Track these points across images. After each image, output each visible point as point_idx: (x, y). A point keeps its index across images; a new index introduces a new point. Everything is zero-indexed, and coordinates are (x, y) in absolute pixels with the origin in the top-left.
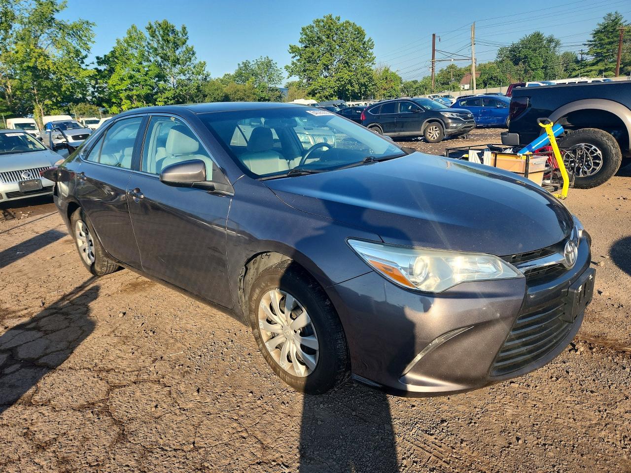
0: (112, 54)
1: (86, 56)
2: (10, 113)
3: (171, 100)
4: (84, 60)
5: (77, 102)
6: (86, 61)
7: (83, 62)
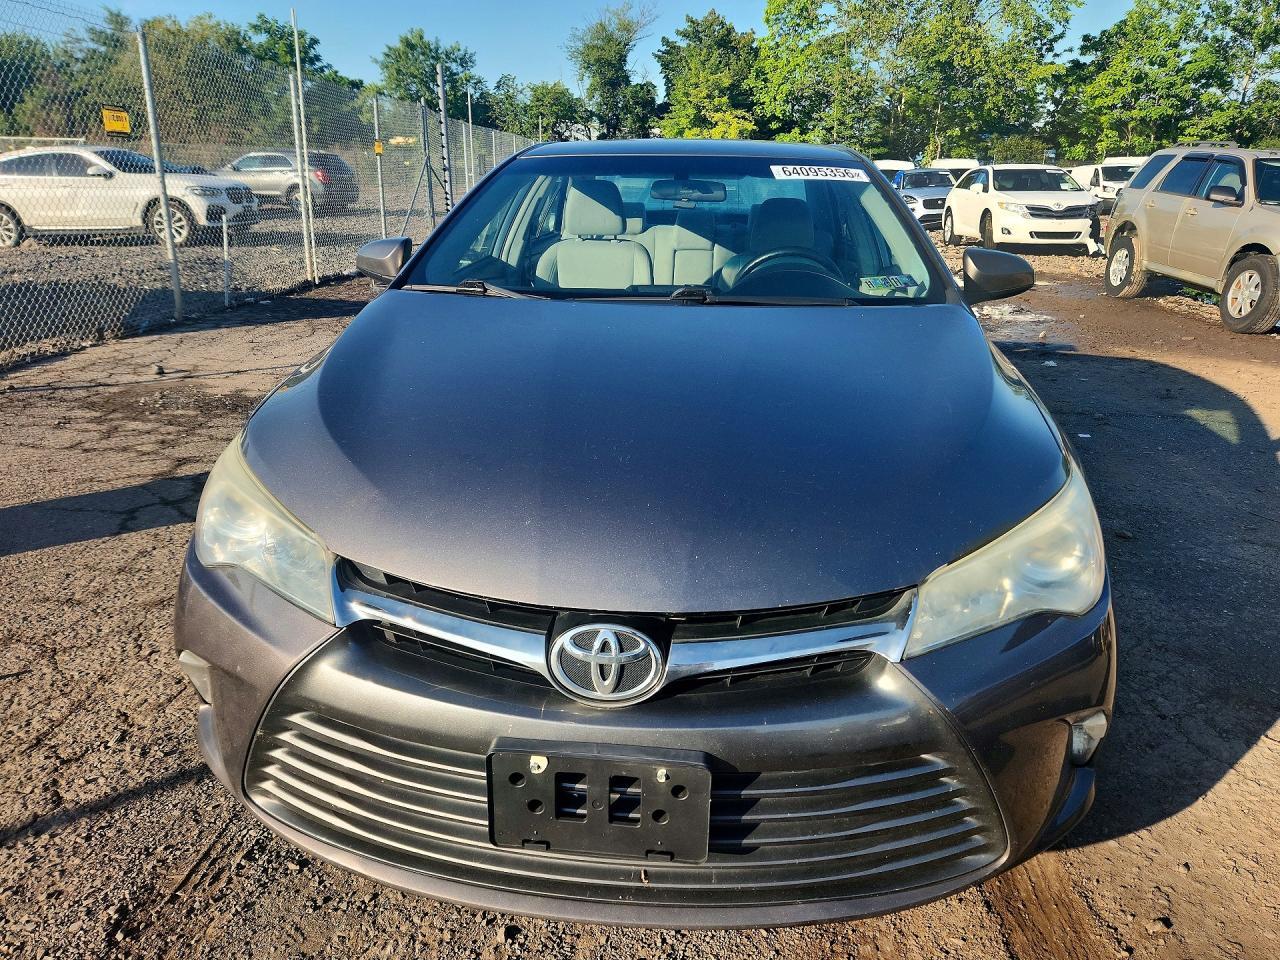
0: (1119, 27)
1: (1061, 36)
2: (883, 150)
3: (1221, 132)
4: (1055, 45)
5: (1008, 130)
6: (1058, 47)
7: (1050, 49)
